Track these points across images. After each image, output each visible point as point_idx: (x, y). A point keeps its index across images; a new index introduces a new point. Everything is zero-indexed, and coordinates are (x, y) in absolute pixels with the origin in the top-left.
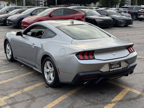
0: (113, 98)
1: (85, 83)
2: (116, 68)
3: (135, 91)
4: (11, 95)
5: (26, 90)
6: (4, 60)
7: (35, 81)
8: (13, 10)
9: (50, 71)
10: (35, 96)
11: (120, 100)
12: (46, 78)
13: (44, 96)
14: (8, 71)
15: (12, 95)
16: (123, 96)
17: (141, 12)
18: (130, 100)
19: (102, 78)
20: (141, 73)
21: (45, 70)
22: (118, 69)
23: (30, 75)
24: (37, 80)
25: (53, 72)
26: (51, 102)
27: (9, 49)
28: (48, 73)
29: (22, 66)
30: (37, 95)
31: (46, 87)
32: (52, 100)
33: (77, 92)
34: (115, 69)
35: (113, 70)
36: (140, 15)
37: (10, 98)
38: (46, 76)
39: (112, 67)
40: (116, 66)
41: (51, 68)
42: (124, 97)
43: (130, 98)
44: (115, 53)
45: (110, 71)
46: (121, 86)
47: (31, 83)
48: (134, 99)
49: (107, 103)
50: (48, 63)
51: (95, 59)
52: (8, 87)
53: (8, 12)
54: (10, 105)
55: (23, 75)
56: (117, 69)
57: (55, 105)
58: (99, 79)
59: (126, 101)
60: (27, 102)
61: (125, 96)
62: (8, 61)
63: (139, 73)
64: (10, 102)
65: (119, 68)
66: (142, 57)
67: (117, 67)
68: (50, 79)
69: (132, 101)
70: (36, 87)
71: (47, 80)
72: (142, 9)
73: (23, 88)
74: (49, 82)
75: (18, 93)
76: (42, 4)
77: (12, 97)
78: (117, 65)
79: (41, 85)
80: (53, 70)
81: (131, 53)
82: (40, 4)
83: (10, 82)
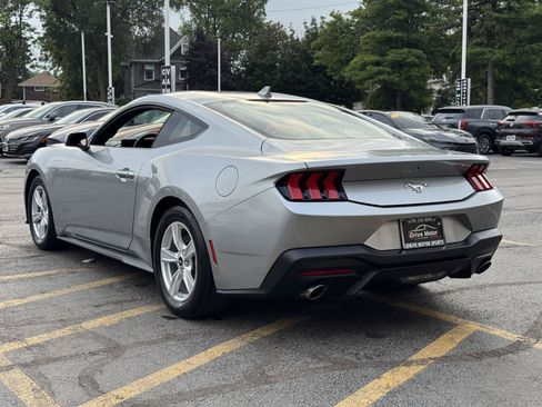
0: (416, 350)
1: (311, 290)
2: (425, 240)
3: (498, 332)
4: (34, 340)
5: (89, 325)
6: (21, 247)
7: (127, 301)
8: (71, 112)
9: (180, 259)
10: (123, 343)
11: (443, 357)
12: (168, 287)
13: (155, 342)
14: (31, 275)
15: (35, 338)
16: (454, 345)
17: (507, 126)
18: (479, 356)
19: (373, 274)
20: (519, 284)
21: (163, 259)
22: (434, 243)
23: (111, 286)
24: (134, 300)
25: (193, 258)
26: (179, 360)
27: (41, 205)
28: (174, 267)
29: (86, 261)
30: (131, 340)
31: (166, 317)
32: (186, 353)
33: (280, 331)
34: (420, 245)
35: (415, 245)
36: (504, 135)
37: (28, 348)
38: (167, 279)
39: (412, 236)
40: (426, 234)
41: (185, 247)
42: (456, 348)
43: (480, 352)
44: (422, 187)
45: (402, 249)
46: (443, 316)
47: (111, 307)
48: (497, 353)
49: (394, 365)
50: (175, 228)
51: (347, 200)
52: (23, 317)
53: (52, 120)
54: (24, 366)
55: (85, 287)
56: (428, 244)
57: (194, 367)
58: (361, 279)
59: (466, 360)
60: (91, 359)
61: (461, 345)
62: (36, 249)
63: (511, 284)
64: (28, 357)
65: (437, 243)
66: (517, 243)
67: (430, 239)
68: (183, 289)
69: (489, 360)
70: (129, 318)
71: (172, 293)
72: (509, 117)
73: (79, 320)
74: (176, 301)
75: (59, 333)
76: (169, 86)
77: (38, 345)
78: (429, 230)
79: (147, 313)
80: (193, 250)
81: (478, 190)
82: (164, 87)
83: (36, 303)
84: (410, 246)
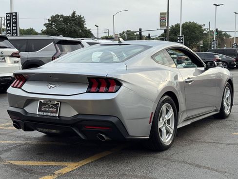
2: (48, 112)
22: (52, 114)
34: (45, 114)
35: (42, 113)
39: (43, 109)
40: (50, 109)
51: (21, 88)
56: (49, 114)
65: (54, 115)
78: (52, 108)
84: (40, 113)
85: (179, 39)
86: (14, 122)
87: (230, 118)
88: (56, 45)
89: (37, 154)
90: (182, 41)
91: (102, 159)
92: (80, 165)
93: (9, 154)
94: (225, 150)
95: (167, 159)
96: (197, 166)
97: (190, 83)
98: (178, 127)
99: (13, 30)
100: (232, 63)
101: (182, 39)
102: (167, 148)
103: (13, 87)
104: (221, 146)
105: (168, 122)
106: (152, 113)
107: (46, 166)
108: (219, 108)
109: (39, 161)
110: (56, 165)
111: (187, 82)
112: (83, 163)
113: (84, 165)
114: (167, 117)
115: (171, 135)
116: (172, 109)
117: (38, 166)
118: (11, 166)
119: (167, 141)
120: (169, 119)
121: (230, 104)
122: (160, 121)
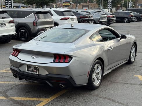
2: (32, 71)
34: (30, 72)
35: (29, 72)
39: (29, 69)
40: (33, 70)
56: (33, 73)
65: (35, 73)
67: (34, 71)
84: (28, 72)
85: (109, 3)
86: (13, 74)
87: (134, 64)
88: (35, 15)
89: (27, 92)
90: (111, 4)
91: (62, 96)
92: (50, 101)
93: (11, 92)
94: (128, 89)
95: (97, 96)
96: (113, 100)
97: (111, 50)
98: (104, 75)
99: (9, 2)
100: (140, 17)
101: (111, 3)
102: (97, 88)
103: (12, 55)
104: (127, 86)
105: (98, 73)
106: (89, 71)
107: (31, 101)
108: (128, 59)
109: (28, 97)
110: (37, 100)
111: (109, 49)
112: (52, 98)
113: (52, 101)
114: (97, 71)
115: (100, 80)
116: (100, 66)
117: (27, 101)
118: (13, 100)
119: (97, 84)
120: (99, 72)
121: (134, 56)
122: (93, 74)
